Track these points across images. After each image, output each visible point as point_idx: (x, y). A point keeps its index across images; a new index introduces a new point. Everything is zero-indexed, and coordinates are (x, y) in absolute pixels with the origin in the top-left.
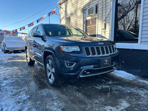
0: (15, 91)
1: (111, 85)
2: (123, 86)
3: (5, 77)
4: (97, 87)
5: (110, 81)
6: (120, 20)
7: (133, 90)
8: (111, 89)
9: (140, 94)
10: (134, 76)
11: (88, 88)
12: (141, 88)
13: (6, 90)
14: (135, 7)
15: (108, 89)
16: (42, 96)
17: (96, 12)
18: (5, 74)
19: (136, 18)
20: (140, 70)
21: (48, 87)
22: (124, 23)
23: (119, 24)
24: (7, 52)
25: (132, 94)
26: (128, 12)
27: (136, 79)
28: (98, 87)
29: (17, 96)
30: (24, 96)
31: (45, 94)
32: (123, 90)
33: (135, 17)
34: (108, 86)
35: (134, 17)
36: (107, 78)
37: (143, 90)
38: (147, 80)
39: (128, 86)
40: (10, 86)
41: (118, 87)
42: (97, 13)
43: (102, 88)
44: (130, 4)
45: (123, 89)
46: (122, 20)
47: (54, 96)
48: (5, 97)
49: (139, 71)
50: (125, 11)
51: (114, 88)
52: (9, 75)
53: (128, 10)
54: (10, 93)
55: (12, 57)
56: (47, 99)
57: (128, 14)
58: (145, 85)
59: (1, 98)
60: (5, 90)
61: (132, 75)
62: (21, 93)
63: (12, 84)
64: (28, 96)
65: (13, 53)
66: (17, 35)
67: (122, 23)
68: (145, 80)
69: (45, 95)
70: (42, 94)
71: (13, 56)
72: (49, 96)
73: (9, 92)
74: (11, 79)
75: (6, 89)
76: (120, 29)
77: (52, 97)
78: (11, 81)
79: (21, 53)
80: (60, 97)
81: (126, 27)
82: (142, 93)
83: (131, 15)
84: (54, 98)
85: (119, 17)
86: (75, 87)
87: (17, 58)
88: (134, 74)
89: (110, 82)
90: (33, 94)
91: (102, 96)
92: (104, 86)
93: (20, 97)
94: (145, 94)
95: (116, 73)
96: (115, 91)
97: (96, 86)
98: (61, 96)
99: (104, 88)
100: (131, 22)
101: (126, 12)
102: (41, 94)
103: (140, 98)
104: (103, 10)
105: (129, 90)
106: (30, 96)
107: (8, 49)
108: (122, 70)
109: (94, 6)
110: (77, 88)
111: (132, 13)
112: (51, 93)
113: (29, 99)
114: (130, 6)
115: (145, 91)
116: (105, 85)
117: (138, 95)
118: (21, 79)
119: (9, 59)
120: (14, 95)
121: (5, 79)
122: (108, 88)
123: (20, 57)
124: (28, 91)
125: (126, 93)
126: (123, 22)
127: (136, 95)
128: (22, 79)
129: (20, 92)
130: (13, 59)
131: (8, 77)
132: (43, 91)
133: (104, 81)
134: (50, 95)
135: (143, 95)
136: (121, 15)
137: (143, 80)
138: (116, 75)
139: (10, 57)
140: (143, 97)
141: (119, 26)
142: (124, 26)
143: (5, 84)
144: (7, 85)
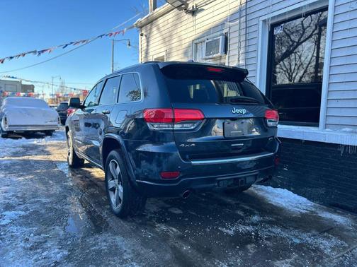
0: (33, 238)
1: (256, 225)
2: (284, 227)
3: (7, 201)
4: (226, 231)
5: (254, 214)
6: (281, 63)
7: (307, 238)
8: (257, 235)
9: (322, 247)
10: (310, 203)
11: (205, 232)
12: (326, 234)
13: (12, 236)
14: (316, 32)
15: (251, 235)
16: (99, 252)
17: (226, 51)
18: (6, 195)
19: (318, 57)
20: (324, 188)
21: (111, 228)
22: (290, 69)
23: (278, 70)
24: (8, 135)
25: (305, 249)
26: (299, 43)
27: (313, 209)
28: (227, 228)
29: (39, 250)
30: (57, 250)
31: (104, 246)
32: (284, 238)
33: (315, 55)
34: (249, 228)
35: (313, 56)
36: (248, 208)
37: (328, 238)
38: (339, 213)
39: (296, 228)
40: (21, 226)
41: (273, 230)
42: (226, 53)
43: (237, 232)
44: (303, 26)
45: (285, 235)
46: (286, 62)
47: (125, 251)
48: (11, 254)
49: (322, 191)
50: (291, 40)
51: (264, 233)
52: (17, 197)
53: (300, 40)
54: (22, 244)
55: (22, 150)
56: (111, 258)
57: (300, 48)
58: (333, 226)
59: (2, 255)
60: (9, 234)
61: (305, 200)
62: (49, 244)
63: (25, 221)
64: (66, 253)
65: (24, 138)
66: (33, 91)
67: (285, 69)
68: (335, 212)
69: (104, 250)
70: (98, 248)
71: (23, 147)
72: (115, 251)
73: (20, 240)
74: (22, 207)
75: (12, 232)
76: (279, 82)
77: (121, 254)
78: (23, 213)
79: (42, 137)
80: (139, 254)
81: (295, 78)
82: (326, 244)
83: (307, 50)
84: (125, 258)
85: (278, 54)
86: (174, 229)
87: (35, 152)
88: (310, 198)
89: (255, 218)
90: (77, 245)
91: (237, 253)
92: (241, 228)
93: (45, 254)
94: (333, 249)
95: (269, 193)
96: (266, 239)
97: (224, 226)
98: (142, 252)
99: (242, 233)
100: (307, 67)
101: (295, 44)
102: (94, 245)
103: (322, 258)
104: (239, 48)
105: (297, 237)
106: (69, 251)
107: (12, 129)
108: (283, 187)
109: (221, 37)
110: (179, 232)
111: (309, 46)
112: (120, 243)
113: (68, 258)
114: (304, 29)
115: (333, 240)
116: (244, 224)
117: (317, 250)
118: (47, 208)
119: (15, 154)
120: (31, 249)
121: (8, 207)
122: (249, 233)
123: (41, 148)
124: (65, 239)
125: (291, 244)
126: (288, 67)
127: (312, 250)
128: (49, 206)
129: (46, 242)
130: (24, 154)
131: (14, 201)
132: (101, 238)
133: (241, 213)
134: (117, 249)
135: (328, 251)
136: (284, 50)
137: (330, 212)
138: (269, 199)
139: (18, 149)
140: (328, 256)
141: (278, 75)
142: (289, 74)
143: (9, 221)
144: (13, 222)
